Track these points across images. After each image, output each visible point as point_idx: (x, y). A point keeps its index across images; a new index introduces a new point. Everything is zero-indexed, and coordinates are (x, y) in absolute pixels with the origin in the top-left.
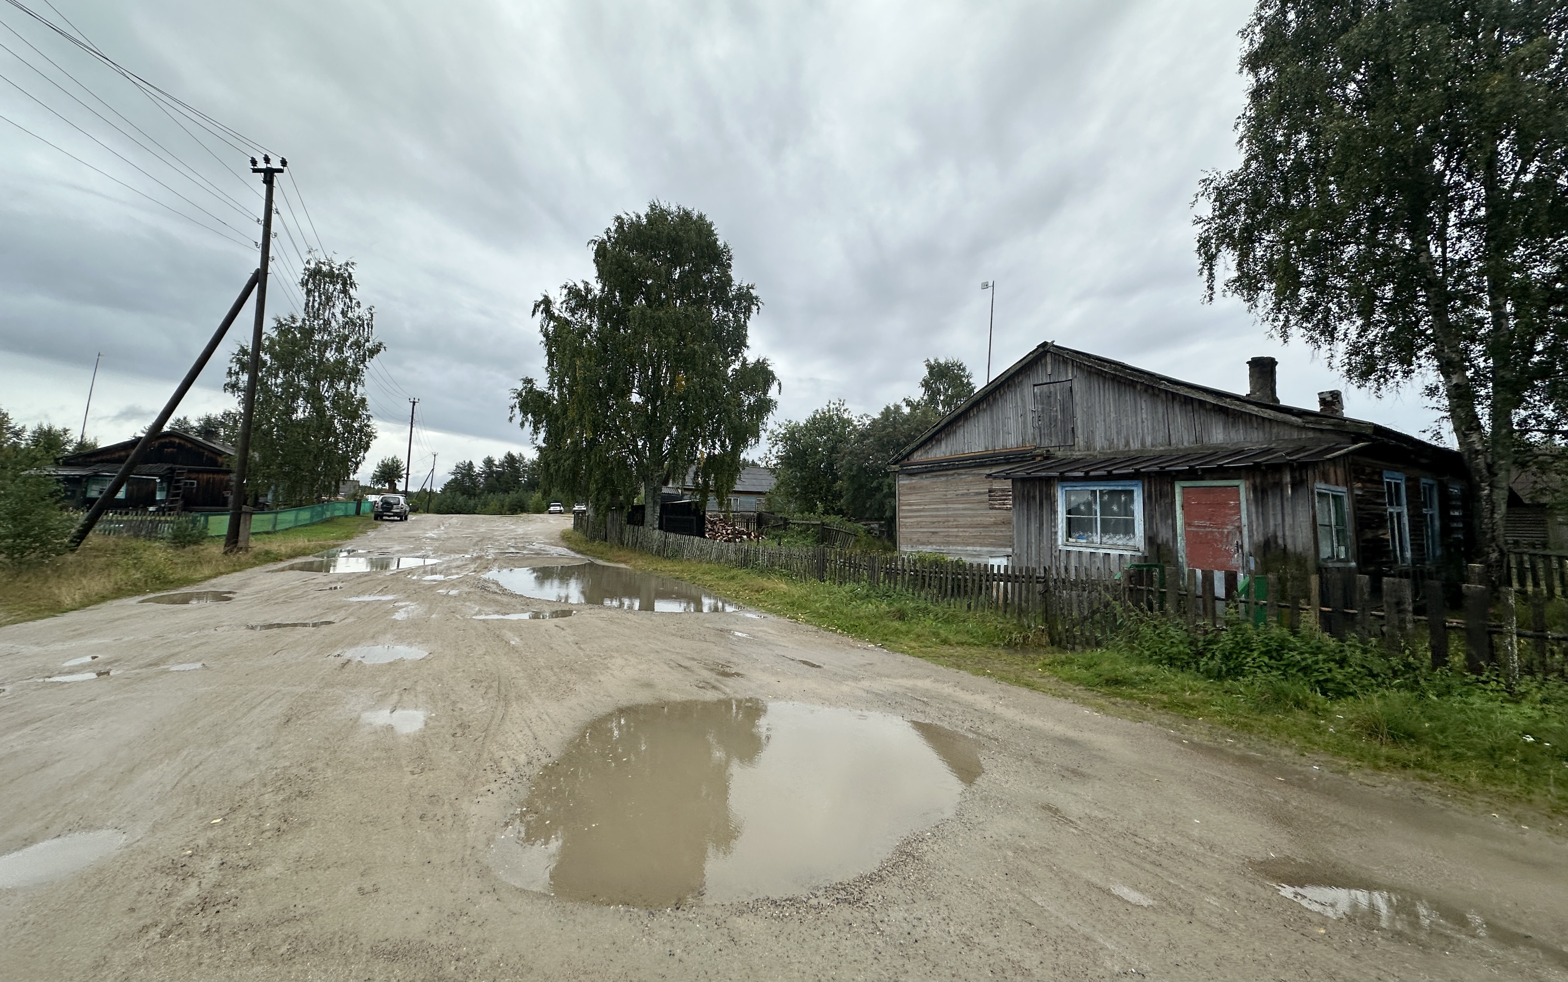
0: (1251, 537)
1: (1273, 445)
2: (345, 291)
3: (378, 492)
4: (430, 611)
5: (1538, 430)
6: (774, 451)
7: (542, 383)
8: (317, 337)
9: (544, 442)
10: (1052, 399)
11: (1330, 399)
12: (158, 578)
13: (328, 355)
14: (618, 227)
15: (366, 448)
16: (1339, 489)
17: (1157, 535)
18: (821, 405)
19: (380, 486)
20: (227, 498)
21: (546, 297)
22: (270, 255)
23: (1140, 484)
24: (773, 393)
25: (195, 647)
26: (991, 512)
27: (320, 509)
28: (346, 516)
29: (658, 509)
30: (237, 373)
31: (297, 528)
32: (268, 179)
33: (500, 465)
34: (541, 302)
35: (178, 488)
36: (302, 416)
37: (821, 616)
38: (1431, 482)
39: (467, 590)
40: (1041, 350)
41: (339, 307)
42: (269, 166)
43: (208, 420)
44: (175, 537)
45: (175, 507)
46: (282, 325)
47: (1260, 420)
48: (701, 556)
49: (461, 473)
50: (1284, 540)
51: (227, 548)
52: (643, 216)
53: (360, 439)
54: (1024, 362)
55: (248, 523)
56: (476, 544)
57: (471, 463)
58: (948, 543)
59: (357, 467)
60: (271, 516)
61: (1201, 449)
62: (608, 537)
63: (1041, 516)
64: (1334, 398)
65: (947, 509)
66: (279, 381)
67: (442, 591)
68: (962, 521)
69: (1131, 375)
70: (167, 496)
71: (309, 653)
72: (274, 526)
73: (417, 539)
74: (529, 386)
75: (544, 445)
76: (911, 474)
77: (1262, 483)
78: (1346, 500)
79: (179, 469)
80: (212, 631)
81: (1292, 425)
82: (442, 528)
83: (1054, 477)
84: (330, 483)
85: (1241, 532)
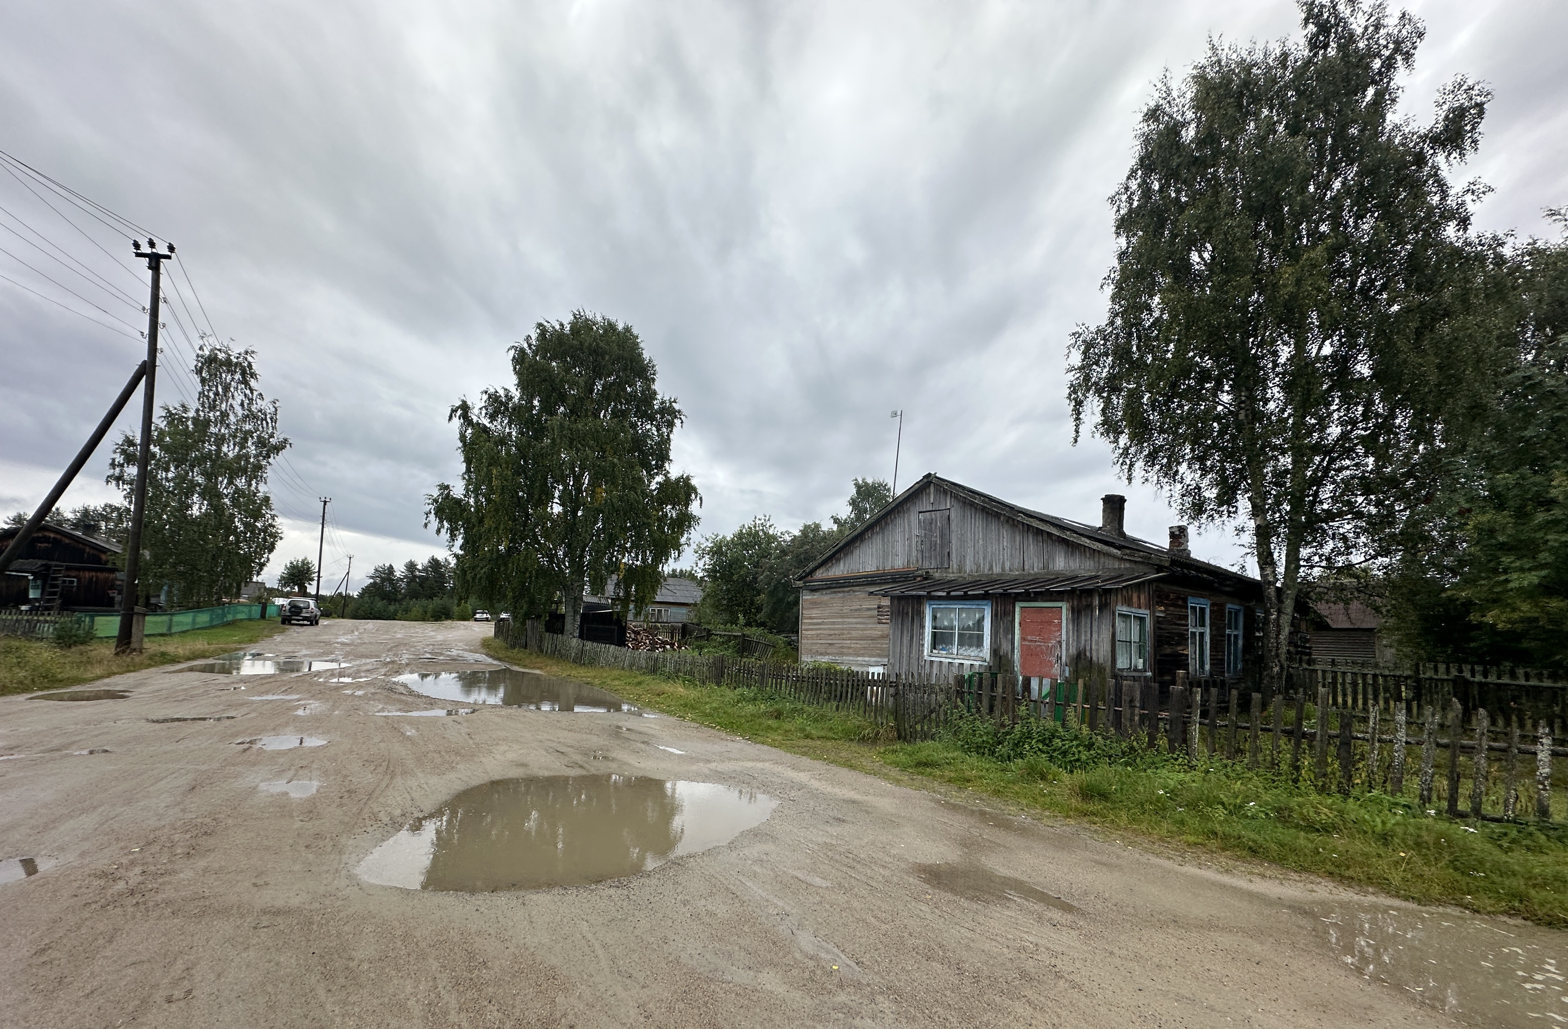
0: (1067, 650)
1: (1100, 573)
2: (246, 383)
3: (286, 595)
4: (334, 707)
5: (1320, 566)
6: (701, 564)
7: (458, 490)
8: (213, 430)
9: (461, 548)
10: (933, 525)
11: (1177, 533)
12: (45, 677)
13: (225, 449)
14: (540, 335)
15: (271, 549)
16: (1140, 611)
17: (1000, 647)
18: (748, 522)
19: (288, 589)
20: (113, 598)
21: (464, 402)
22: (159, 347)
23: (990, 604)
24: (694, 508)
25: (97, 736)
26: (879, 626)
27: (220, 612)
28: (250, 619)
29: (578, 618)
30: (122, 465)
31: (195, 630)
32: (153, 265)
33: (424, 570)
34: (458, 408)
35: (56, 586)
36: (198, 513)
37: (707, 715)
38: (1237, 607)
39: (373, 691)
40: (925, 480)
41: (239, 397)
42: (154, 250)
43: (86, 512)
44: (59, 637)
45: (52, 607)
46: (171, 414)
47: (1092, 551)
48: (615, 664)
49: (381, 577)
50: (1091, 653)
51: (118, 650)
52: (565, 323)
53: (265, 539)
54: (911, 491)
55: (141, 623)
56: (390, 650)
57: (391, 567)
58: (842, 654)
59: (261, 569)
60: (165, 618)
61: (1047, 574)
62: (528, 644)
63: (912, 630)
64: (1181, 532)
65: (843, 623)
66: (170, 475)
67: (348, 692)
68: (854, 634)
69: (995, 506)
70: (42, 594)
71: (210, 742)
72: (170, 628)
73: (328, 643)
74: (446, 492)
75: (461, 552)
76: (814, 590)
77: (1078, 606)
78: (1148, 621)
79: (56, 566)
80: (112, 724)
81: (1114, 557)
82: (356, 633)
83: (924, 596)
84: (231, 584)
85: (1061, 646)
